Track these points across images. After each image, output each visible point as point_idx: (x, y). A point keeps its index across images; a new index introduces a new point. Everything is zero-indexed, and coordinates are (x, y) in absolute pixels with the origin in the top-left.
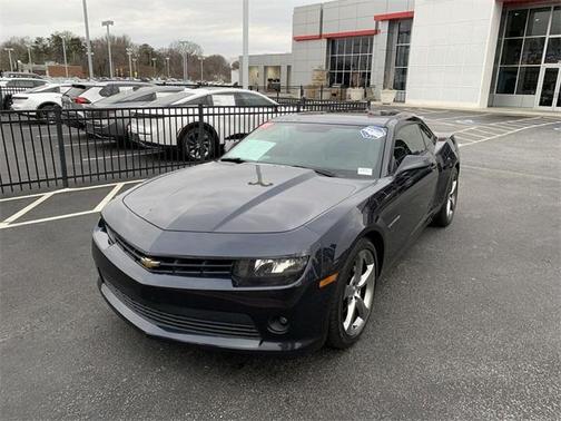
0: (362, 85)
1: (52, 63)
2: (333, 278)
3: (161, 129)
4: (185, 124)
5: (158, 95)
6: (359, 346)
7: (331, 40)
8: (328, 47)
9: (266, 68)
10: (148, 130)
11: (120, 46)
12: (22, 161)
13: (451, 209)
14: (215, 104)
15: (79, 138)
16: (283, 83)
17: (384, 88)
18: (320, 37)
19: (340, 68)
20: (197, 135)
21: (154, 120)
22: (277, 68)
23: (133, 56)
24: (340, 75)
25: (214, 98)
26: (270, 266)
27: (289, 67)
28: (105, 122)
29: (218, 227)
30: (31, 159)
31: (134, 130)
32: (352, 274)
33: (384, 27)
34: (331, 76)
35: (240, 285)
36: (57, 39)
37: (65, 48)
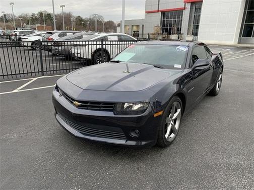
0: (177, 33)
1: (39, 25)
2: (161, 113)
3: (84, 51)
4: (95, 49)
5: (84, 36)
6: (172, 146)
7: (163, 13)
8: (161, 16)
9: (132, 26)
10: (79, 52)
11: (68, 17)
12: (24, 65)
13: (219, 87)
14: (109, 40)
15: (49, 56)
16: (140, 32)
17: (188, 34)
18: (158, 11)
19: (167, 26)
20: (100, 54)
21: (81, 47)
22: (138, 26)
23: (73, 21)
24: (167, 29)
25: (109, 37)
26: (131, 107)
27: (143, 25)
28: (60, 48)
29: (107, 88)
30: (28, 64)
31: (73, 51)
32: (170, 113)
33: (188, 6)
34: (163, 29)
35: (117, 115)
36: (41, 14)
37: (44, 18)
